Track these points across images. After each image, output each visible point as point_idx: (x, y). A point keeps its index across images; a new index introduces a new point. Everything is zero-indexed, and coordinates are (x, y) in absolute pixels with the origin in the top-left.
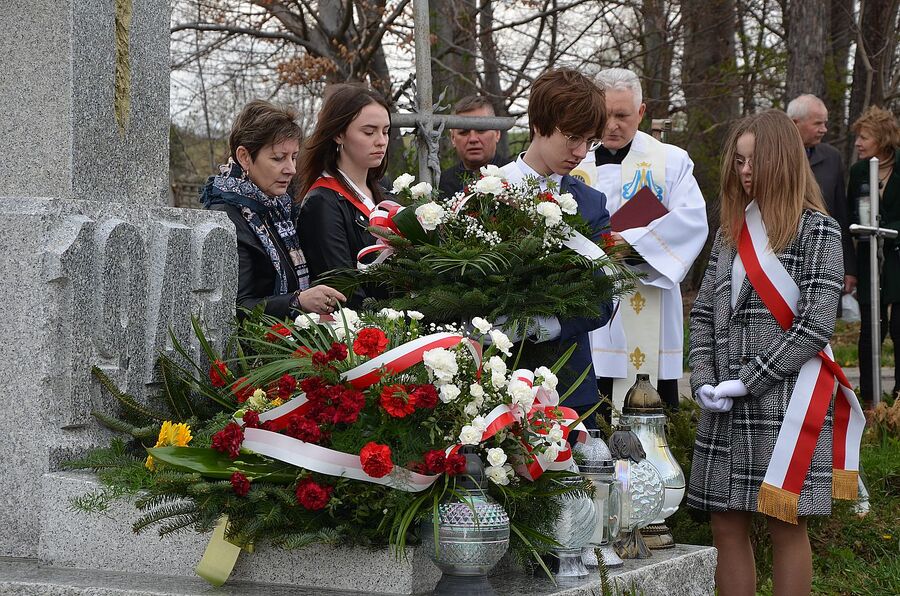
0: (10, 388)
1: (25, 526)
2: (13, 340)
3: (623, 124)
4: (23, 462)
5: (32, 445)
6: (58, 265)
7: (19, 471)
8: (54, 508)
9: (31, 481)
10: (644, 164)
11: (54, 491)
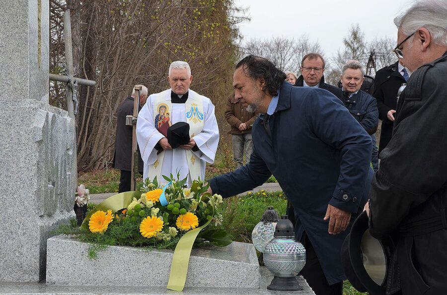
0: (16, 196)
1: (27, 266)
2: (17, 172)
3: (184, 83)
4: (24, 234)
5: (30, 225)
6: (41, 133)
7: (22, 238)
8: (55, 256)
9: (30, 243)
10: (194, 104)
11: (54, 247)
